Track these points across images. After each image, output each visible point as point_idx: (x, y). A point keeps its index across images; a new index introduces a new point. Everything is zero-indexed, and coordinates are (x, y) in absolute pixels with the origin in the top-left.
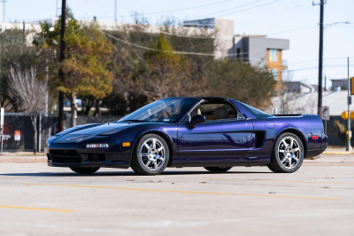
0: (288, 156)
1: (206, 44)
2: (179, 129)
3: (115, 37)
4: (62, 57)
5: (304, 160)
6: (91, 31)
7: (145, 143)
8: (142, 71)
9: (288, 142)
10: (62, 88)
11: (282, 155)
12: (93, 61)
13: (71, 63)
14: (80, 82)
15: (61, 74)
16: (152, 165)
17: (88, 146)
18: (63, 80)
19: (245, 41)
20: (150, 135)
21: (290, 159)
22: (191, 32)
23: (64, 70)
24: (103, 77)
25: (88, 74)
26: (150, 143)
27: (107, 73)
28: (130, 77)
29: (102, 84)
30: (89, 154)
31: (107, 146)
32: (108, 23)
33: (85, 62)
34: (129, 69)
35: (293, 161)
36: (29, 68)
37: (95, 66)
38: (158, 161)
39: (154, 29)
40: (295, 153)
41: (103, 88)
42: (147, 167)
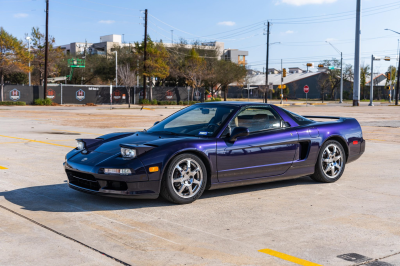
0: (331, 165)
1: (212, 53)
2: (219, 144)
3: (171, 50)
4: (145, 59)
6: (159, 47)
7: (177, 166)
8: (184, 66)
9: (331, 149)
10: (145, 74)
11: (325, 165)
12: (160, 61)
13: (149, 62)
14: (153, 71)
15: (145, 67)
16: (186, 191)
17: (106, 171)
18: (145, 70)
19: (229, 52)
20: (184, 155)
21: (333, 168)
22: (207, 48)
23: (146, 65)
24: (165, 68)
25: (157, 67)
26: (183, 165)
27: (166, 66)
28: (178, 68)
29: (164, 72)
30: (108, 181)
31: (129, 172)
32: (168, 44)
33: (156, 61)
34: (177, 65)
35: (336, 169)
37: (161, 63)
38: (194, 185)
39: (189, 46)
40: (338, 161)
41: (165, 74)
42: (180, 194)
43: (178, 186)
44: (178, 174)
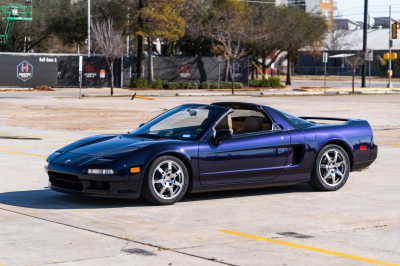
0: (331, 172)
2: (201, 147)
4: (140, 6)
5: (351, 174)
7: (159, 168)
8: (211, 17)
9: (332, 155)
10: (140, 33)
11: (324, 171)
12: (168, 9)
13: (148, 11)
14: (156, 27)
15: (140, 20)
16: (167, 193)
17: (90, 171)
18: (141, 26)
20: (165, 157)
21: (334, 175)
23: (142, 17)
24: (176, 23)
25: (163, 20)
26: (165, 167)
27: (179, 19)
28: (200, 22)
29: (175, 29)
30: (91, 181)
31: (112, 172)
33: (161, 10)
34: (200, 15)
35: (338, 176)
36: (107, 19)
37: (169, 13)
38: (175, 187)
40: (340, 168)
41: (176, 33)
42: (161, 195)
43: (159, 187)
44: (158, 176)
